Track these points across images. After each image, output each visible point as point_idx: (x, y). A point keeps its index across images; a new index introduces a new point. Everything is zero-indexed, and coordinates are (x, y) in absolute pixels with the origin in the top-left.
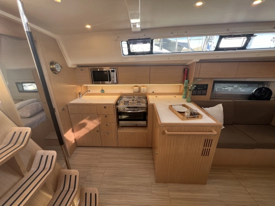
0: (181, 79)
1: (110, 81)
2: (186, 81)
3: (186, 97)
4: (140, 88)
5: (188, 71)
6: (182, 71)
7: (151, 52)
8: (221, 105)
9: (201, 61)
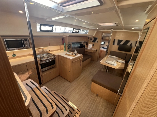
0: (62, 43)
1: (25, 47)
2: (64, 44)
3: (65, 50)
4: (43, 49)
5: (64, 40)
6: (61, 39)
7: (52, 31)
8: (76, 51)
9: (69, 36)
